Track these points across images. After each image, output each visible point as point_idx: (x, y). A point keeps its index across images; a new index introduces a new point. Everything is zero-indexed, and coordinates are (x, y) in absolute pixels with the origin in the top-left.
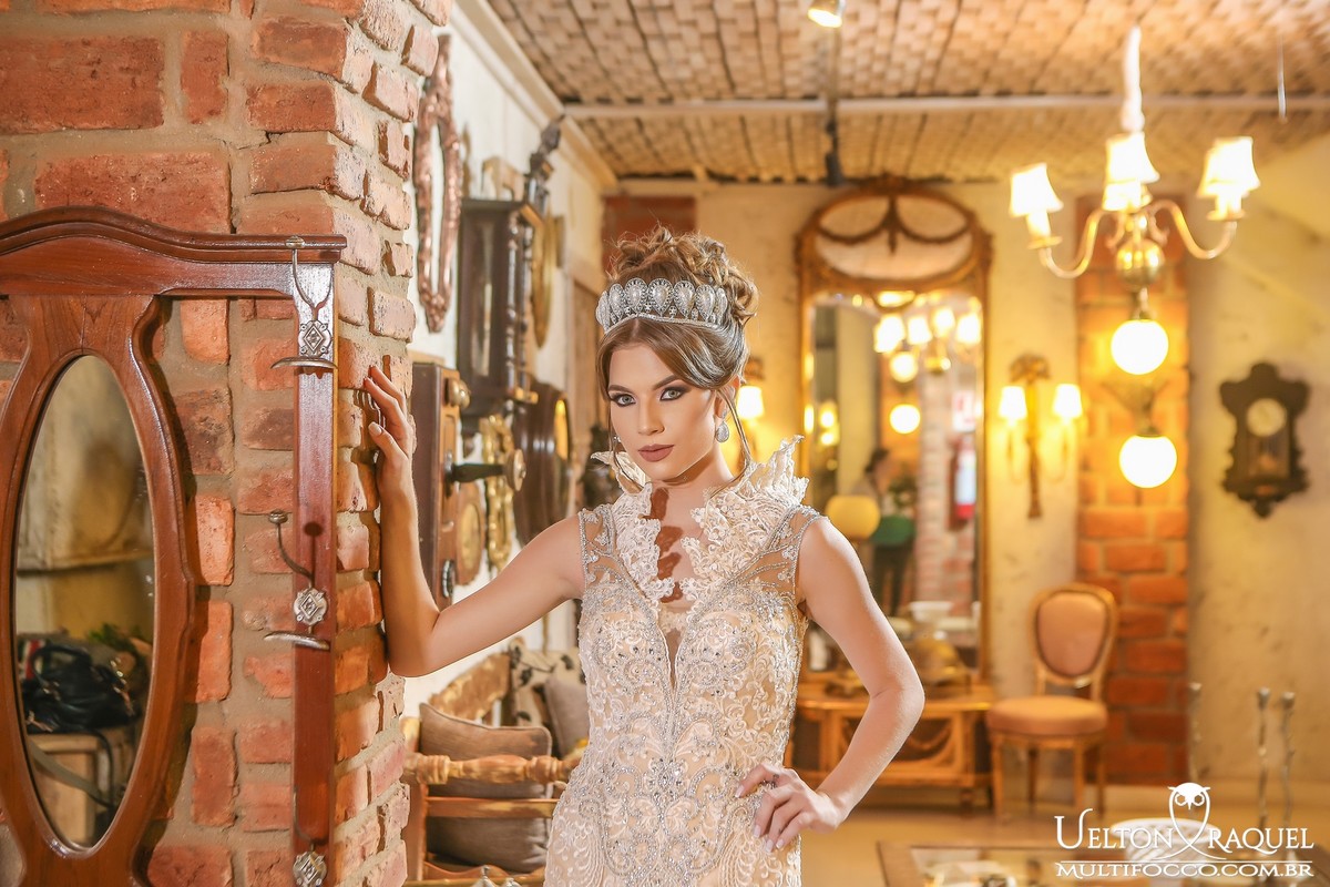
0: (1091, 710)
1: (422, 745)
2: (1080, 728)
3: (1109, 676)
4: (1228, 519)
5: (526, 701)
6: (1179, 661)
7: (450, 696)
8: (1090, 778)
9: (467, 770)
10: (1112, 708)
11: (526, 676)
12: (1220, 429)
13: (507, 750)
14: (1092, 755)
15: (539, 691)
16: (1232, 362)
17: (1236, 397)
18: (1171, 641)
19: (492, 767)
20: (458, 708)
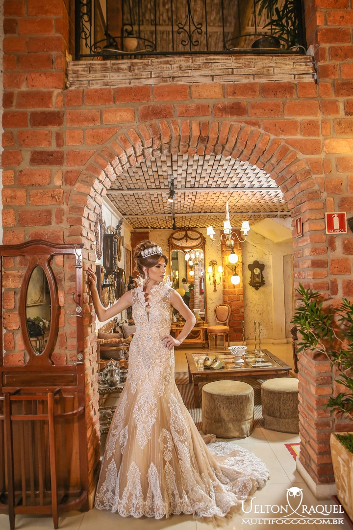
0: (226, 327)
1: (99, 337)
2: (224, 331)
3: (229, 321)
4: (251, 290)
5: (118, 329)
6: (243, 317)
7: (104, 328)
8: (227, 340)
9: (108, 341)
10: (230, 327)
11: (118, 324)
12: (248, 274)
13: (115, 337)
14: (227, 336)
15: (121, 327)
16: (250, 261)
17: (251, 267)
18: (241, 314)
19: (112, 341)
20: (105, 330)
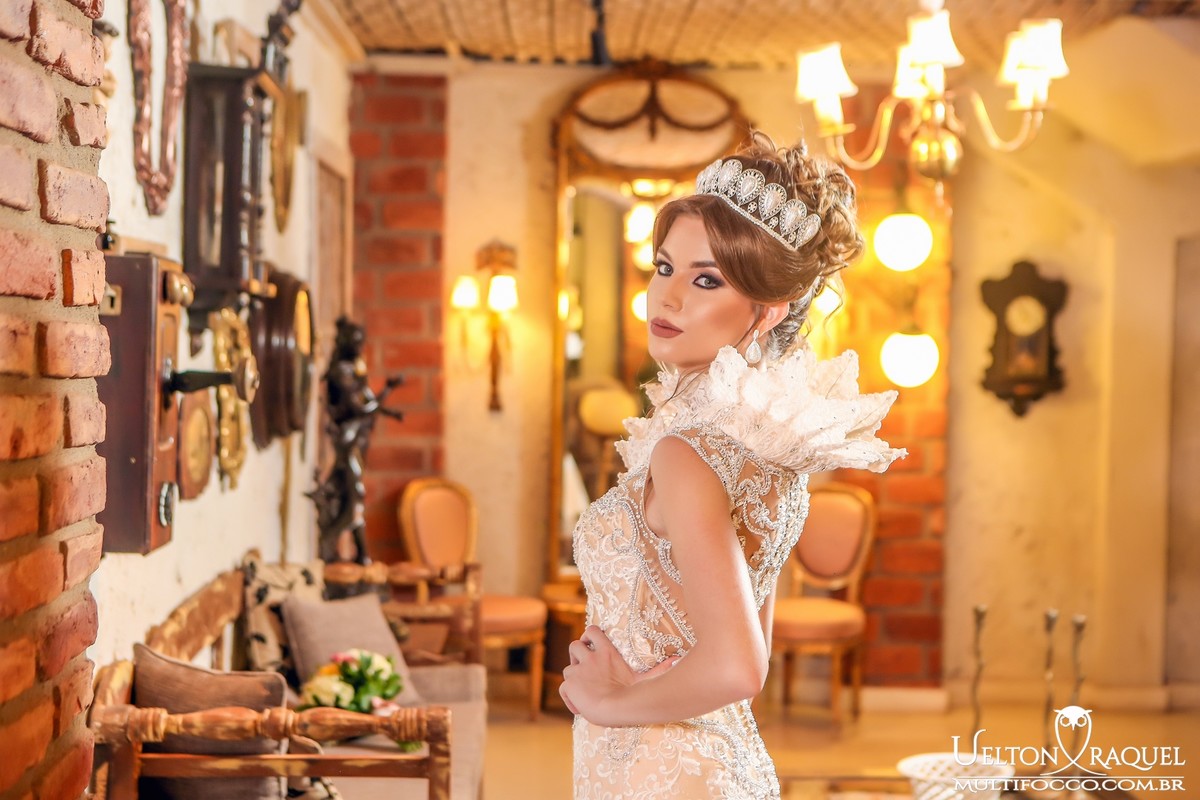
0: (847, 614)
1: (135, 695)
2: (837, 633)
3: (866, 577)
4: (986, 417)
5: (261, 622)
6: (935, 561)
7: (172, 629)
8: (847, 680)
9: (188, 725)
10: (868, 610)
11: (261, 595)
12: (980, 326)
13: (235, 700)
14: (848, 659)
15: (276, 610)
16: (994, 259)
17: (997, 295)
18: (926, 541)
19: (218, 721)
20: (181, 640)
